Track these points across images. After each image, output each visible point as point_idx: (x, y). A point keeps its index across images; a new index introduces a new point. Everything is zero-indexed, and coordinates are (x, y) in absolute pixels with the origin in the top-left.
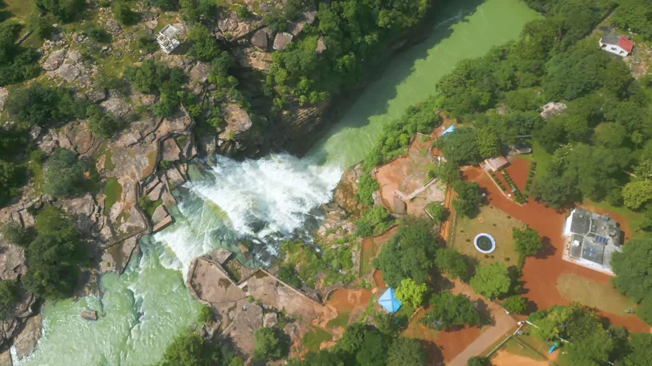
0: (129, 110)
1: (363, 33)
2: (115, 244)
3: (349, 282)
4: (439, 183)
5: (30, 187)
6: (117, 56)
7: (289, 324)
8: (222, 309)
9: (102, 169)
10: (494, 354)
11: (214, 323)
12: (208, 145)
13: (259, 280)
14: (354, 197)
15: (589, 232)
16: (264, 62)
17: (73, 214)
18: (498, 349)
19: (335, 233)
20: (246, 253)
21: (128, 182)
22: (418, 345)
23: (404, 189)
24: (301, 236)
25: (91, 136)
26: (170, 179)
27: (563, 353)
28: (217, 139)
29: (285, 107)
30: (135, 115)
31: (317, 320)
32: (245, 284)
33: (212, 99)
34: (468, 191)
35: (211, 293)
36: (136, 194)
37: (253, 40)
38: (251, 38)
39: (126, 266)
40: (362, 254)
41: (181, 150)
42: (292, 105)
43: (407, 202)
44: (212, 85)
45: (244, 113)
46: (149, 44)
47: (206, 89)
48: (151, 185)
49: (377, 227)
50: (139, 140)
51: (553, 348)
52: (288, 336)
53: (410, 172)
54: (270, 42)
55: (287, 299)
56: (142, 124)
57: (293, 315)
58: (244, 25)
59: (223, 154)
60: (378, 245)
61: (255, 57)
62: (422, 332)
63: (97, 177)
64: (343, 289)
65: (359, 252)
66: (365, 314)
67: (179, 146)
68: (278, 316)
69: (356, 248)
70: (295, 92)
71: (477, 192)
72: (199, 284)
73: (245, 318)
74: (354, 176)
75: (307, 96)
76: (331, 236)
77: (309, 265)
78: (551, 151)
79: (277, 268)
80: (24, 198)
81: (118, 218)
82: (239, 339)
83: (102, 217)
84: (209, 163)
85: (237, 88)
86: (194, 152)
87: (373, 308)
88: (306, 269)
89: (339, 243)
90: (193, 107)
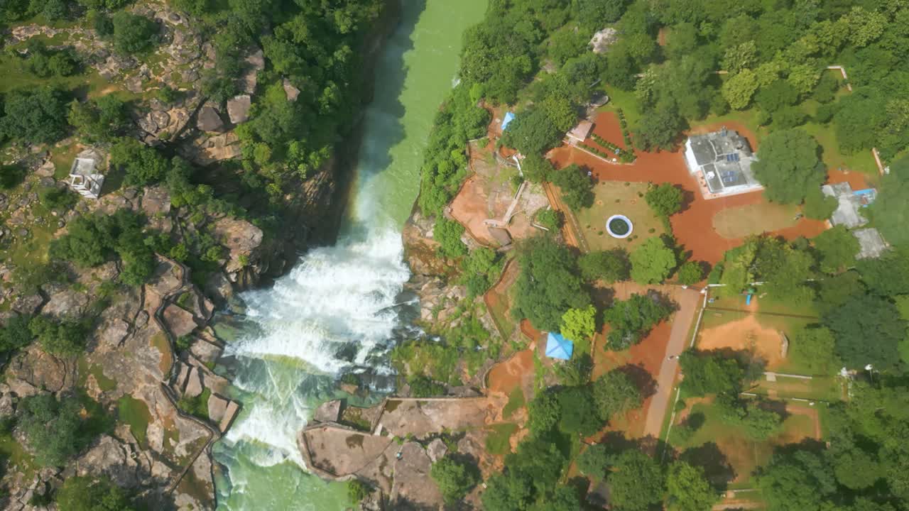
0: (88, 298)
1: (330, 51)
2: (183, 477)
3: (498, 354)
4: (530, 185)
5: (14, 473)
6: (25, 236)
7: (461, 441)
8: (372, 472)
9: (100, 395)
10: (698, 339)
11: (371, 494)
12: (220, 289)
13: (393, 412)
14: (437, 256)
15: (716, 155)
16: (230, 147)
17: (99, 472)
18: (698, 330)
19: (444, 309)
20: (357, 391)
21: (147, 390)
22: (623, 375)
23: (493, 214)
24: (405, 336)
25: (56, 360)
26: (200, 356)
27: (761, 297)
28: (227, 275)
29: (285, 190)
30: (101, 301)
31: (489, 418)
32: (380, 427)
33: (192, 226)
34: (573, 179)
35: (347, 462)
36: (171, 400)
37: (200, 124)
38: (196, 123)
39: (215, 495)
40: (492, 315)
41: (192, 312)
42: (292, 183)
43: (507, 227)
44: (182, 209)
45: (244, 223)
46: (60, 198)
47: (177, 218)
48: (182, 377)
49: (489, 275)
50: (129, 331)
51: (749, 296)
52: (468, 455)
53: (488, 191)
54: (225, 117)
55: (441, 415)
56: (119, 308)
57: (460, 427)
58: (178, 110)
59: (245, 288)
60: (503, 293)
61: (213, 146)
62: (613, 360)
63: (100, 408)
64: (497, 365)
65: (488, 313)
66: (538, 378)
67: (187, 310)
68: (443, 440)
69: (481, 311)
70: (289, 166)
71: (582, 174)
72: (326, 461)
73: (407, 465)
74: (420, 231)
75: (307, 163)
76: (442, 315)
77: (439, 361)
78: (630, 87)
79: (407, 387)
80: (14, 492)
81: (165, 443)
82: (415, 493)
83: (141, 455)
84: (236, 310)
85: (215, 197)
86: (210, 306)
87: (543, 366)
88: (440, 368)
89: (458, 317)
90: (175, 250)
